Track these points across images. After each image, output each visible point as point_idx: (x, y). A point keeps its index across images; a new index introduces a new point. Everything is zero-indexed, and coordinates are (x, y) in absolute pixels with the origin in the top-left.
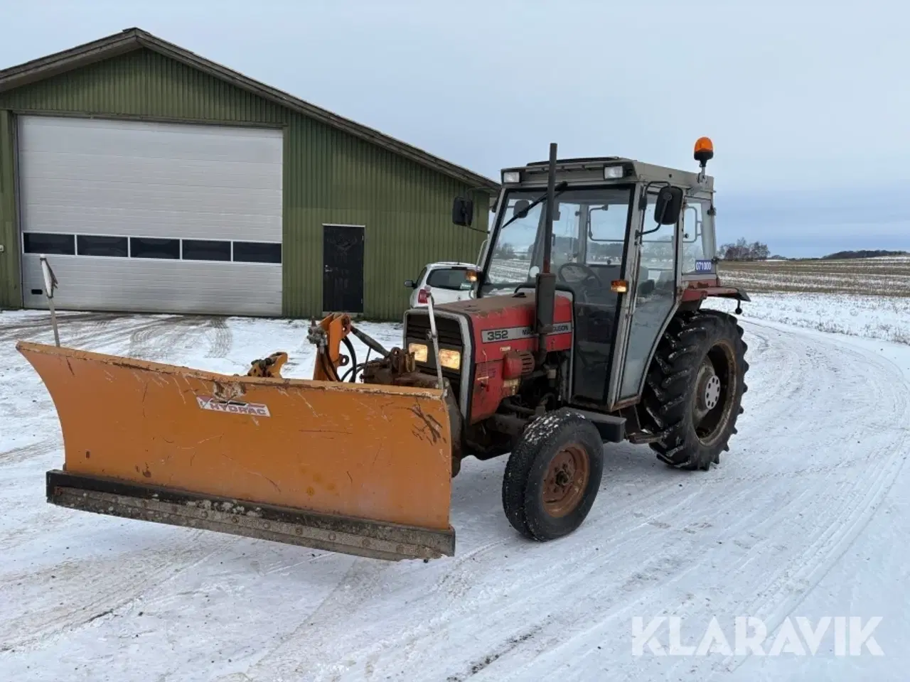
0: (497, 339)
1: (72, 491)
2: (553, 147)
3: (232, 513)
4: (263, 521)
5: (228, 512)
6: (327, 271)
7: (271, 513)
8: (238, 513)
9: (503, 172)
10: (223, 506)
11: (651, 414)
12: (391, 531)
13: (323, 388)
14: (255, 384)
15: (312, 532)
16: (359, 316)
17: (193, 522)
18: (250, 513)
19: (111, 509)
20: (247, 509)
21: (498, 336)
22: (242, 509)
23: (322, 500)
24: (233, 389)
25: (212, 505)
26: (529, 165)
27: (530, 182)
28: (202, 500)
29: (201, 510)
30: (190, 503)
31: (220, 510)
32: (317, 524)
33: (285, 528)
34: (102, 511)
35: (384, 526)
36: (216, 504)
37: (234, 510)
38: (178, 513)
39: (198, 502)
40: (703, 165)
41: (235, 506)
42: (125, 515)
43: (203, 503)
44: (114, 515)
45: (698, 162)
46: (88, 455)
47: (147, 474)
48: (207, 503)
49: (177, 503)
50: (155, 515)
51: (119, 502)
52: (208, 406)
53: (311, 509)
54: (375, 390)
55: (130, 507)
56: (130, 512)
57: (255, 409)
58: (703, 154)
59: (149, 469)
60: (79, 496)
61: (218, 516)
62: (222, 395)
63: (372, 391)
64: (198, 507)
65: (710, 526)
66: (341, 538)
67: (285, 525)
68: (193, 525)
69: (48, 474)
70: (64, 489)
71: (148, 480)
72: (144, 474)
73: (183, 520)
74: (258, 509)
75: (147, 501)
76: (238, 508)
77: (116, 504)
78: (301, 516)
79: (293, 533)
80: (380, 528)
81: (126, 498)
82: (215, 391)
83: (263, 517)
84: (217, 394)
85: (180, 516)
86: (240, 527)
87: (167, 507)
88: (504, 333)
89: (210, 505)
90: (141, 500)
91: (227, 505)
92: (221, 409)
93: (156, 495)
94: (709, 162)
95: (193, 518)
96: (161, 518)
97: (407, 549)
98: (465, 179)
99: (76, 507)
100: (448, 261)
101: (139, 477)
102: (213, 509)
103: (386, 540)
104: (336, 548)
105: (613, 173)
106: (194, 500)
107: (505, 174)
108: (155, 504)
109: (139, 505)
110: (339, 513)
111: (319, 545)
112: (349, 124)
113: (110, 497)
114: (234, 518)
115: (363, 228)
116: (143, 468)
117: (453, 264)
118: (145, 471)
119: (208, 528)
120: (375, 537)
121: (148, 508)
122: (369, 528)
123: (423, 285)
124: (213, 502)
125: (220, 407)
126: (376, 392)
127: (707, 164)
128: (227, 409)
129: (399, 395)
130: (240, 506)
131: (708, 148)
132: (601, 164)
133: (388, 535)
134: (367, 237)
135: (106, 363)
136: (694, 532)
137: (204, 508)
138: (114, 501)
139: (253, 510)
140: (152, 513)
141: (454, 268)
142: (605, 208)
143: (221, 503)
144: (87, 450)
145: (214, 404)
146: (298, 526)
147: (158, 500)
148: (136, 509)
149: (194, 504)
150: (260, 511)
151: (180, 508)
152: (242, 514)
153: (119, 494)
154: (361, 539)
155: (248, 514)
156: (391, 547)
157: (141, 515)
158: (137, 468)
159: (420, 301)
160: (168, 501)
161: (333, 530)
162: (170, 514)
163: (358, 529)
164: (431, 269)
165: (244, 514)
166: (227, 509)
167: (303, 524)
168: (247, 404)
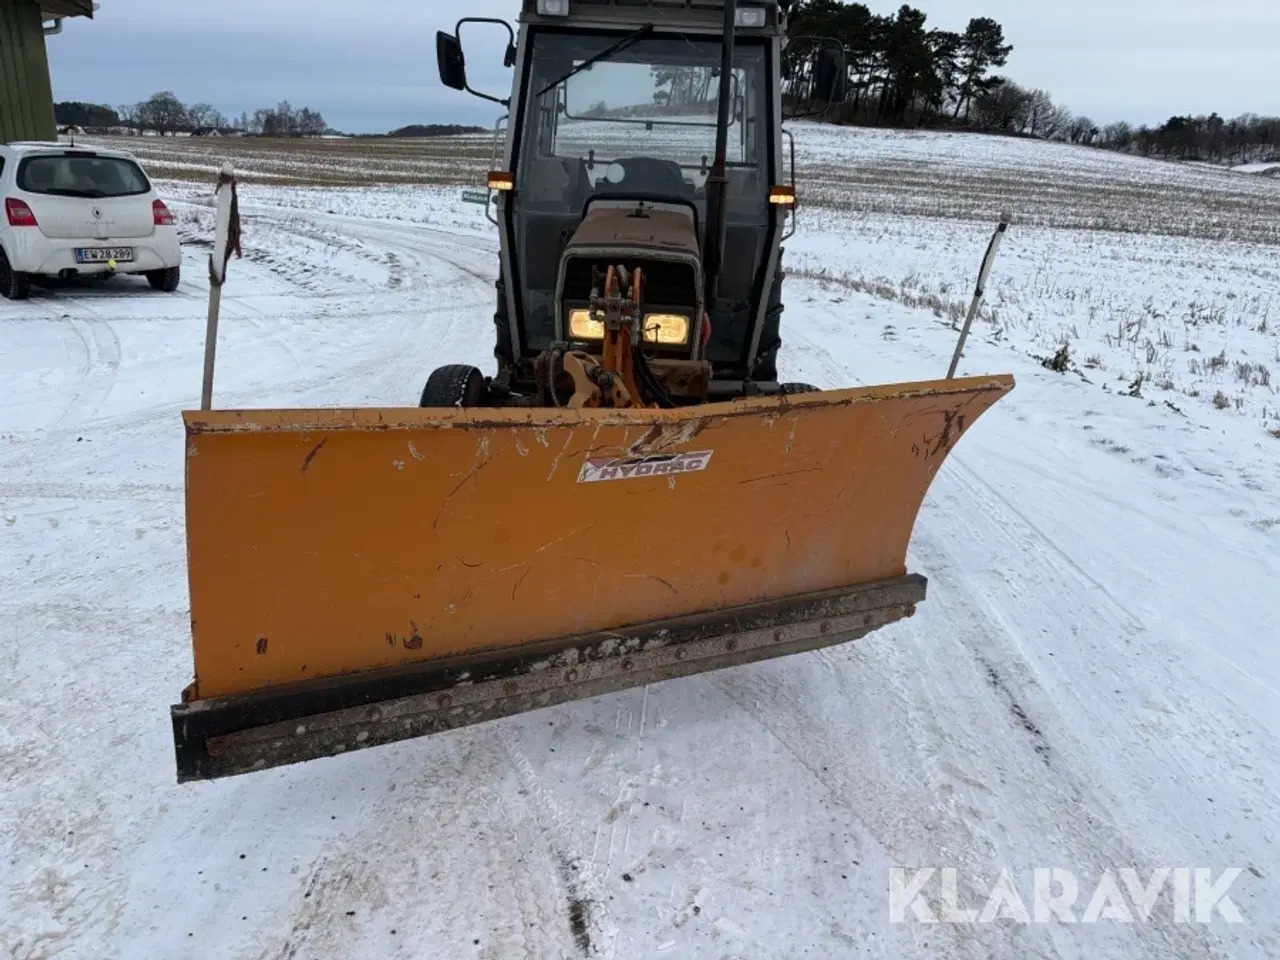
1: (258, 733)
3: (619, 654)
4: (674, 649)
5: (611, 656)
7: (684, 632)
8: (629, 652)
10: (602, 648)
12: (856, 599)
15: (749, 640)
17: (545, 698)
18: (652, 643)
19: (363, 735)
20: (643, 641)
22: (636, 642)
23: (744, 585)
25: (581, 654)
28: (561, 651)
29: (563, 671)
30: (539, 666)
31: (595, 657)
32: (755, 624)
33: (712, 647)
34: (341, 747)
35: (847, 595)
36: (587, 651)
37: (622, 649)
38: (516, 692)
39: (552, 658)
41: (623, 641)
43: (563, 657)
46: (262, 646)
47: (416, 642)
48: (572, 654)
49: (512, 674)
50: (465, 714)
52: (594, 476)
55: (407, 716)
56: (408, 726)
57: (687, 461)
59: (420, 634)
60: (277, 739)
61: (597, 669)
64: (553, 666)
66: (790, 633)
67: (710, 643)
68: (545, 701)
70: (229, 739)
71: (412, 655)
72: (409, 645)
73: (525, 702)
74: (663, 632)
75: (450, 692)
76: (629, 643)
77: (371, 726)
78: (731, 620)
79: (724, 650)
80: (842, 599)
81: (399, 704)
83: (674, 643)
85: (521, 695)
87: (493, 690)
89: (576, 656)
91: (609, 646)
92: (618, 475)
93: (466, 675)
95: (544, 690)
96: (480, 714)
97: (877, 616)
99: (270, 764)
102: (582, 661)
103: (849, 614)
104: (784, 651)
106: (543, 657)
108: (467, 691)
109: (432, 706)
110: (765, 599)
113: (360, 714)
114: (623, 662)
116: (404, 634)
118: (408, 640)
120: (835, 615)
121: (454, 704)
122: (826, 604)
123: (11, 190)
124: (581, 648)
125: (619, 472)
128: (632, 474)
130: (632, 638)
133: (852, 607)
137: (565, 664)
139: (654, 637)
140: (459, 710)
143: (597, 644)
145: (611, 469)
146: (728, 638)
147: (471, 683)
148: (424, 717)
149: (546, 664)
150: (666, 635)
151: (520, 680)
152: (636, 651)
153: (380, 700)
154: (816, 626)
155: (647, 646)
156: (857, 621)
157: (435, 723)
158: (389, 638)
159: (15, 221)
160: (492, 677)
161: (777, 625)
162: (498, 700)
163: (812, 611)
164: (19, 158)
165: (640, 650)
166: (609, 650)
167: (734, 632)
168: (680, 455)
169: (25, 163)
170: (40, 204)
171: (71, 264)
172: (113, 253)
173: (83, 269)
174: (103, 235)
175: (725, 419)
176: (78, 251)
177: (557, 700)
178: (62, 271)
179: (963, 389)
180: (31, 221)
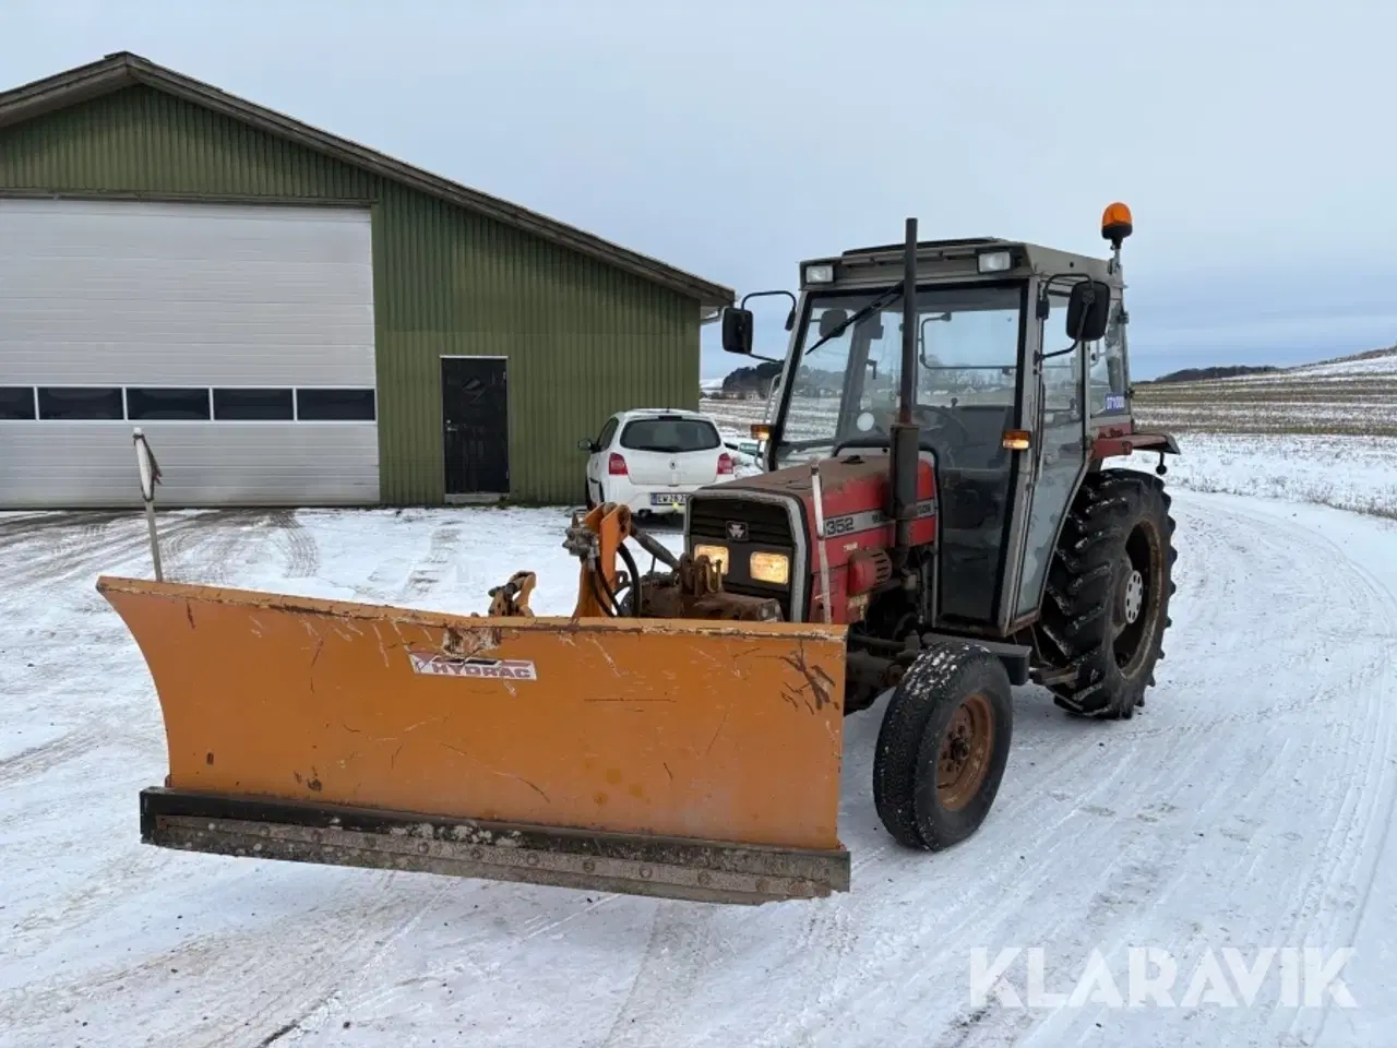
0: (839, 531)
1: (188, 821)
2: (912, 225)
3: (471, 842)
4: (526, 853)
5: (463, 841)
6: (449, 429)
7: (538, 839)
8: (481, 843)
9: (804, 267)
10: (456, 831)
11: (1051, 636)
12: (746, 857)
13: (639, 631)
14: (518, 628)
15: (609, 867)
16: (502, 499)
17: (403, 861)
18: (503, 841)
19: (258, 847)
20: (497, 834)
21: (840, 528)
22: (488, 835)
23: (624, 813)
24: (479, 638)
25: (435, 831)
26: (845, 253)
27: (849, 281)
28: (418, 824)
29: (417, 841)
30: (398, 831)
31: (448, 838)
32: (618, 852)
33: (564, 862)
34: (242, 851)
35: (734, 850)
36: (441, 830)
37: (474, 838)
38: (377, 848)
39: (410, 828)
40: (1117, 245)
41: (475, 831)
42: (282, 857)
43: (419, 830)
44: (264, 857)
45: (1109, 242)
46: (210, 758)
47: (316, 785)
48: (427, 829)
49: (373, 831)
50: (334, 852)
51: (272, 835)
52: (428, 669)
53: (603, 829)
54: (730, 629)
55: (292, 841)
56: (291, 850)
57: (512, 669)
58: (1116, 230)
59: (319, 778)
60: (200, 830)
61: (447, 849)
62: (457, 650)
63: (723, 631)
64: (410, 835)
65: (1172, 808)
66: (661, 873)
67: (565, 857)
68: (403, 865)
69: (143, 795)
70: (171, 819)
71: (314, 794)
72: (310, 786)
73: (385, 859)
74: (516, 833)
75: (322, 831)
76: (482, 834)
77: (268, 839)
78: (590, 841)
79: (580, 870)
80: (726, 852)
81: (284, 828)
82: (446, 642)
83: (526, 847)
84: (448, 648)
85: (381, 852)
86: (485, 864)
87: (356, 839)
88: (849, 521)
89: (431, 832)
90: (311, 830)
91: (461, 831)
92: (451, 672)
94: (1126, 241)
95: (403, 855)
96: (347, 858)
97: (773, 885)
98: (662, 278)
99: (194, 849)
100: (654, 407)
101: (301, 791)
102: (436, 838)
103: (736, 871)
104: (652, 890)
105: (991, 263)
106: (402, 824)
107: (809, 270)
108: (335, 836)
109: (308, 839)
110: (650, 832)
111: (622, 886)
112: (479, 199)
113: (256, 829)
114: (475, 851)
115: (504, 360)
116: (308, 776)
117: (658, 412)
118: (311, 781)
119: (429, 871)
120: (718, 868)
121: (324, 842)
122: (708, 854)
123: (616, 447)
124: (436, 826)
125: (449, 669)
126: (731, 634)
127: (1122, 245)
128: (463, 672)
129: (771, 636)
130: (485, 830)
131: (1123, 220)
132: (970, 249)
133: (740, 865)
134: (511, 374)
135: (257, 606)
136: (1154, 820)
137: (421, 836)
138: (263, 833)
139: (507, 836)
140: (331, 849)
141: (662, 418)
142: (947, 318)
143: (451, 827)
144: (209, 751)
145: (439, 665)
146: (586, 857)
147: (341, 828)
148: (303, 845)
149: (403, 831)
150: (519, 836)
151: (380, 839)
152: (488, 844)
153: (272, 822)
154: (694, 873)
155: (499, 842)
156: (748, 883)
157: (312, 854)
158: (297, 776)
159: (613, 471)
160: (358, 829)
161: (646, 861)
162: (362, 850)
163: (689, 857)
164: (626, 421)
165: (492, 844)
166: (462, 836)
167: (594, 854)
168: (500, 662)
169: (629, 425)
170: (633, 458)
171: (647, 506)
172: (680, 497)
173: (656, 510)
174: (674, 483)
175: (514, 631)
176: (654, 495)
177: (414, 867)
178: (641, 511)
179: (774, 634)
180: (624, 471)
